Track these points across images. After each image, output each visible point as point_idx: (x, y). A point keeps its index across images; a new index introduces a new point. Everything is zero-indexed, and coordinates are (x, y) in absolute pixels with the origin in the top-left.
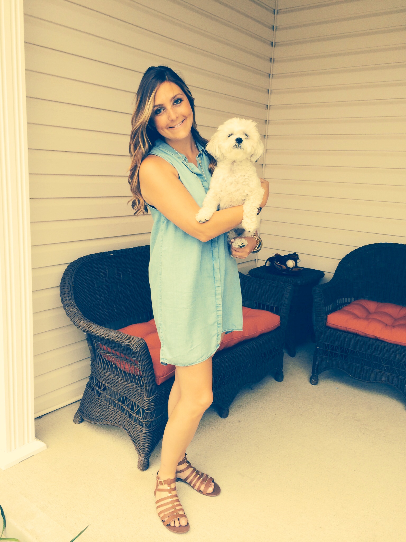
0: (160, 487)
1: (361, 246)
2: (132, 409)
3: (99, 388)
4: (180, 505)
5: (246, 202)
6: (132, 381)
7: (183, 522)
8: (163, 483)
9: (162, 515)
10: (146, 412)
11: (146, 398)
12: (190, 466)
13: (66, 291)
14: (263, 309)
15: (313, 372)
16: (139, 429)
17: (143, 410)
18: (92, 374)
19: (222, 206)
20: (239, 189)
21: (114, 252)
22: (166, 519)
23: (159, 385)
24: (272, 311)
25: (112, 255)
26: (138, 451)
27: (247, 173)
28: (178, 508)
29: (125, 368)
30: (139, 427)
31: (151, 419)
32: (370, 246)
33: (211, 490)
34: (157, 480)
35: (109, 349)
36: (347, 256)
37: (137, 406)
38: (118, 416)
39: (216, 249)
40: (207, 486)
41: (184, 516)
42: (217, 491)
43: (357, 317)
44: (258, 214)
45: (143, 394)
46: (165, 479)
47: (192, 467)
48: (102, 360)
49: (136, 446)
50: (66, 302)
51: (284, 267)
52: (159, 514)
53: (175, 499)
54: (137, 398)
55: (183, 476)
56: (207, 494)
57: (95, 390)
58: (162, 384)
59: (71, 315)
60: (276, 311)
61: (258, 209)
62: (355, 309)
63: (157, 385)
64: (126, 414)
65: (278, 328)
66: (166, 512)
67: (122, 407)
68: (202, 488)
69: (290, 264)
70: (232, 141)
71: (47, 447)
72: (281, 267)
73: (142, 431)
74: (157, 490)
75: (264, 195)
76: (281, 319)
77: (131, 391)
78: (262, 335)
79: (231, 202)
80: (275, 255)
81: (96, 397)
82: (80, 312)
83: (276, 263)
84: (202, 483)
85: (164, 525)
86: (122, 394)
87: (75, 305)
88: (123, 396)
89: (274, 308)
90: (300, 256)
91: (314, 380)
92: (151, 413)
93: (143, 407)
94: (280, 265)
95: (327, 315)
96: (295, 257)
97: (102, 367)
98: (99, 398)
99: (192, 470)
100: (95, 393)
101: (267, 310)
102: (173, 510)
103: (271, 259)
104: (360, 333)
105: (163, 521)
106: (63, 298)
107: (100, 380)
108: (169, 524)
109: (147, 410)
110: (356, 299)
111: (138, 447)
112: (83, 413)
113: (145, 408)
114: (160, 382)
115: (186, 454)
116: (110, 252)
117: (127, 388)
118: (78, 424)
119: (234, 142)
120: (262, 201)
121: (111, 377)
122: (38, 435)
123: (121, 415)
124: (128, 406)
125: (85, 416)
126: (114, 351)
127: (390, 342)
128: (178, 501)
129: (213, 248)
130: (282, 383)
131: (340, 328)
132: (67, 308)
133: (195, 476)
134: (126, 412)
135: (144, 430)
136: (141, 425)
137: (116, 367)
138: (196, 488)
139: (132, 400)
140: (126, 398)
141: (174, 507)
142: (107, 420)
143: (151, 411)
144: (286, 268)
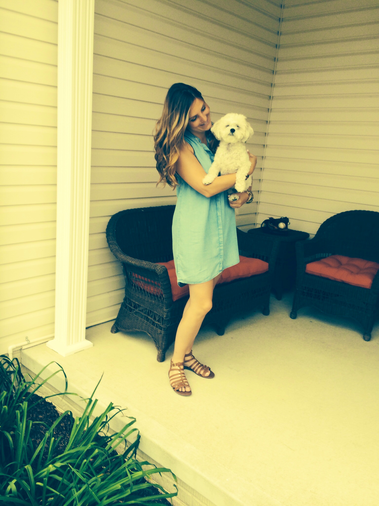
0: (173, 368)
1: (339, 212)
2: (155, 319)
3: (131, 306)
4: (186, 379)
5: (239, 172)
6: (155, 299)
7: (188, 389)
8: (175, 365)
9: (174, 384)
10: (165, 319)
11: (165, 310)
12: (194, 358)
13: (111, 234)
14: (256, 258)
15: (293, 310)
16: (159, 332)
17: (163, 318)
18: (126, 296)
19: (222, 173)
20: (233, 163)
21: (144, 209)
22: (176, 387)
23: (174, 301)
24: (263, 260)
25: (143, 211)
26: (158, 348)
27: (238, 151)
28: (184, 381)
29: (150, 290)
30: (159, 331)
31: (168, 325)
32: (347, 212)
33: (208, 374)
34: (171, 364)
35: (140, 277)
36: (328, 220)
37: (158, 316)
38: (144, 324)
39: (219, 202)
40: (205, 372)
41: (189, 386)
42: (212, 375)
43: (330, 266)
44: (246, 179)
45: (163, 307)
46: (177, 362)
47: (195, 359)
48: (134, 285)
49: (156, 344)
50: (110, 242)
51: (276, 228)
52: (171, 384)
53: (183, 375)
54: (159, 311)
55: (189, 364)
56: (205, 376)
57: (128, 307)
58: (176, 301)
59: (113, 251)
60: (266, 261)
61: (246, 176)
62: (330, 261)
63: (173, 301)
64: (150, 322)
65: (266, 273)
66: (176, 382)
67: (147, 317)
68: (202, 372)
69: (282, 225)
70: (228, 130)
71: (93, 345)
72: (274, 228)
73: (161, 333)
74: (171, 370)
75: (251, 167)
76: (270, 266)
77: (154, 306)
78: (253, 276)
79: (228, 171)
80: (269, 219)
81: (129, 312)
82: (120, 249)
83: (270, 224)
84: (201, 369)
85: (174, 390)
86: (148, 308)
87: (117, 244)
88: (148, 310)
89: (265, 257)
90: (290, 221)
91: (293, 316)
92: (168, 320)
93: (162, 316)
94: (273, 226)
95: (306, 264)
96: (285, 220)
97: (133, 290)
98: (130, 313)
99: (195, 361)
100: (128, 310)
101: (259, 258)
102: (181, 381)
103: (266, 222)
104: (330, 278)
105: (174, 388)
106: (109, 239)
107: (132, 300)
108: (178, 389)
109: (165, 318)
110: (334, 254)
111: (157, 345)
112: (118, 325)
113: (164, 316)
114: (175, 299)
115: (192, 351)
116: (141, 209)
117: (151, 304)
118: (114, 333)
119: (229, 132)
120: (249, 171)
121: (140, 297)
122: (87, 337)
123: (146, 323)
124: (151, 317)
125: (120, 327)
126: (143, 278)
127: (353, 284)
128: (185, 377)
129: (217, 202)
130: (268, 316)
131: (315, 274)
132: (111, 246)
133: (197, 365)
134: (150, 321)
135: (163, 332)
136: (160, 329)
137: (144, 290)
138: (197, 372)
139: (155, 312)
140: (151, 311)
141: (182, 380)
142: (136, 328)
143: (168, 319)
144: (277, 228)
